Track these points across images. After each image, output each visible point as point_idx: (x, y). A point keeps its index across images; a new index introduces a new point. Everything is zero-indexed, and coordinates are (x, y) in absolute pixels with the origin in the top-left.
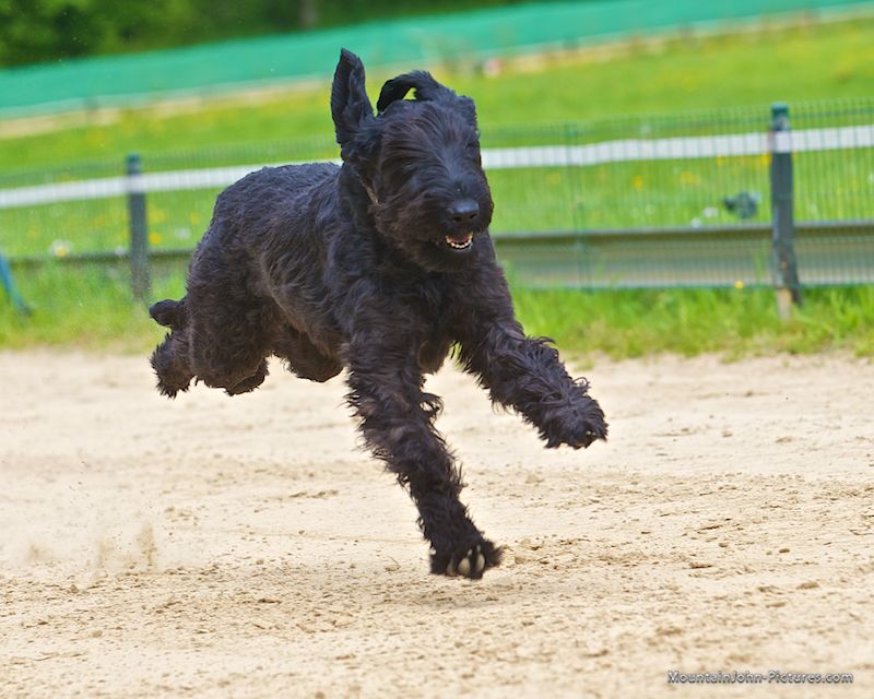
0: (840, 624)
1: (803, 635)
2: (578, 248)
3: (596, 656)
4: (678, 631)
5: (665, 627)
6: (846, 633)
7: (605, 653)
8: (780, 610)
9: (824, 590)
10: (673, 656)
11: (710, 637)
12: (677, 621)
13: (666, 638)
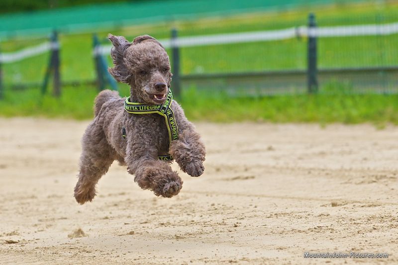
2: (381, 74)
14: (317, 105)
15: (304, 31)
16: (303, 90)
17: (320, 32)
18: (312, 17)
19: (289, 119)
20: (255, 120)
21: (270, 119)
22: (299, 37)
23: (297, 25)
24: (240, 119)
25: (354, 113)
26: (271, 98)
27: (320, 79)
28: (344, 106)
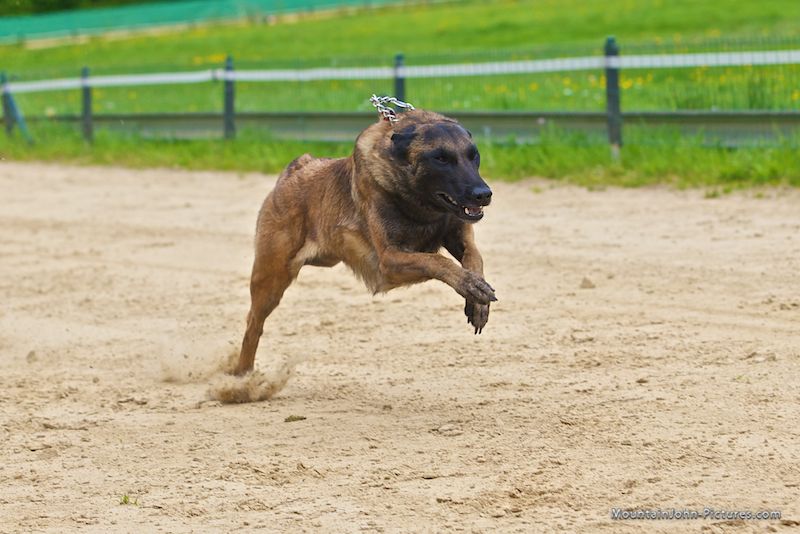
0: (411, 322)
1: (391, 327)
2: (300, 120)
3: (290, 335)
4: (330, 324)
5: (325, 321)
6: (412, 327)
7: (294, 334)
8: (383, 314)
9: (404, 303)
10: (328, 337)
11: (347, 327)
12: (331, 318)
13: (326, 327)
14: (235, 152)
15: (221, 74)
16: (219, 134)
17: (238, 76)
18: (229, 60)
19: (206, 167)
20: (169, 166)
21: (185, 165)
22: (215, 81)
23: (214, 67)
24: (155, 164)
25: (273, 161)
26: (186, 142)
27: (237, 124)
28: (262, 154)
